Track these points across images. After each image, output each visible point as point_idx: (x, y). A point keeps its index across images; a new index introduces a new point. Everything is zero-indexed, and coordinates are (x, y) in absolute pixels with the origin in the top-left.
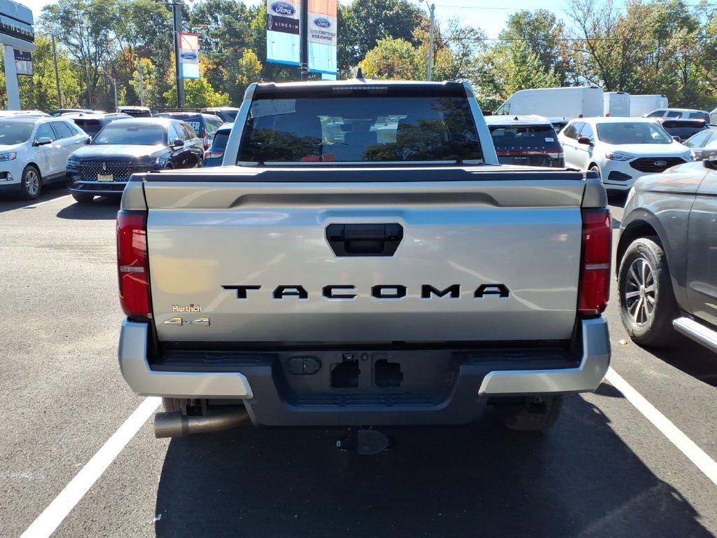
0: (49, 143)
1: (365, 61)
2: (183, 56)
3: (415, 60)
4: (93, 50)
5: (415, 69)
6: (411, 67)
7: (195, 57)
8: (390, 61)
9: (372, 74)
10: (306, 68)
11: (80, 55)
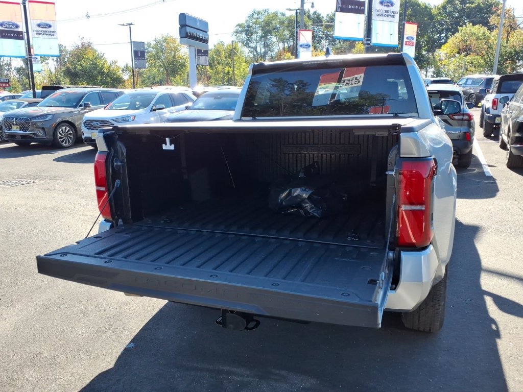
0: (163, 108)
1: (447, 44)
2: (301, 46)
3: (490, 41)
4: (263, 50)
5: (489, 47)
6: (485, 46)
7: (309, 46)
8: (468, 43)
9: (452, 54)
10: (369, 42)
11: (255, 54)
